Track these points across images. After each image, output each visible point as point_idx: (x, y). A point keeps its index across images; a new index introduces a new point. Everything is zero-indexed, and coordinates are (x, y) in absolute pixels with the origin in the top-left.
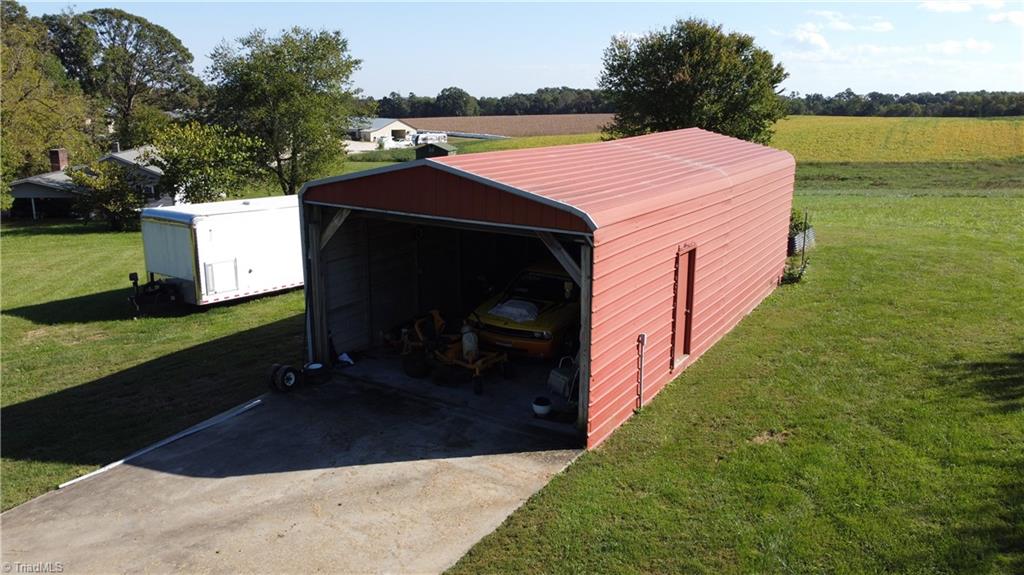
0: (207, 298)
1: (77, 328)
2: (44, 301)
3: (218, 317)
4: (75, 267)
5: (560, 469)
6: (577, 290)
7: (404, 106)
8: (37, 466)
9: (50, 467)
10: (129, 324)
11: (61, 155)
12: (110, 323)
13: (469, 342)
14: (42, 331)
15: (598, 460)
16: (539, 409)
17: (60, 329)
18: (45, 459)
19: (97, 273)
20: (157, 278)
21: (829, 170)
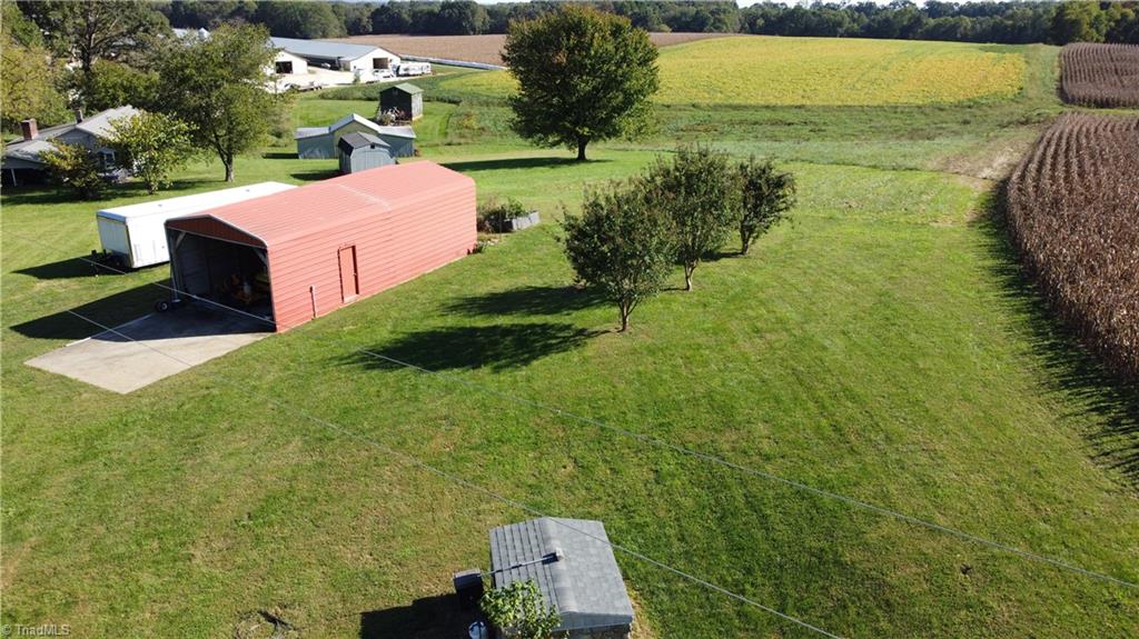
0: (137, 264)
1: (64, 281)
2: (41, 264)
3: (144, 275)
4: (57, 237)
5: (260, 339)
7: (405, 16)
8: (55, 340)
9: (61, 341)
10: (92, 279)
11: (31, 126)
12: (82, 278)
13: (247, 289)
14: (44, 284)
15: (279, 335)
17: (54, 283)
18: (59, 338)
19: (72, 243)
20: (108, 252)
21: (781, 114)
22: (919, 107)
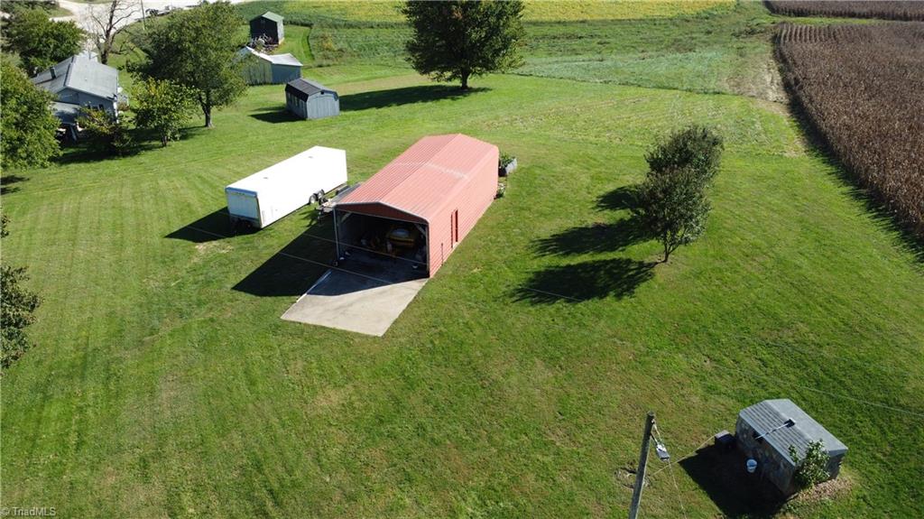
1: (215, 243)
2: (177, 228)
5: (424, 284)
6: (425, 237)
8: (279, 297)
9: (285, 298)
10: (236, 239)
12: (227, 240)
13: (389, 246)
14: (201, 246)
15: (433, 280)
16: (415, 267)
17: (208, 244)
21: (571, 28)
22: (671, 19)
